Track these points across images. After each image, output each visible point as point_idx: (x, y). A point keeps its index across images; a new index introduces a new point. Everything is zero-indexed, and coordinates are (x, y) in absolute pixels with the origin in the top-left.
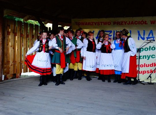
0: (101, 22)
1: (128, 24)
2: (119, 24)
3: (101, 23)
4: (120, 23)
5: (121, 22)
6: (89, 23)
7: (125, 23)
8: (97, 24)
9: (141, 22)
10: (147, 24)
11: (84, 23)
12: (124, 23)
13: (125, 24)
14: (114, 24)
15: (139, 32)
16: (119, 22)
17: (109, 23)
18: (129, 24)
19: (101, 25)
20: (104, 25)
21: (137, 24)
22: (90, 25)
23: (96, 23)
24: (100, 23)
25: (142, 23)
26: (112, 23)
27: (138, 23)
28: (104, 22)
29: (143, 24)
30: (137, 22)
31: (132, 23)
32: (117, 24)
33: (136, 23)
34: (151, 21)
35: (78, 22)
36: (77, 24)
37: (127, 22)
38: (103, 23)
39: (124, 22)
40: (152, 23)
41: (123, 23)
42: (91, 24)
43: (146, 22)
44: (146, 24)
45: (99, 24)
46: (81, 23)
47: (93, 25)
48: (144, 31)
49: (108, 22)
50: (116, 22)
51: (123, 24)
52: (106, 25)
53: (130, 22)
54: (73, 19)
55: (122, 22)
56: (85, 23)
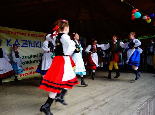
0: (17, 32)
3: (18, 33)
4: (33, 35)
6: (4, 31)
7: (37, 35)
8: (13, 33)
12: (35, 36)
13: (37, 36)
14: (29, 35)
16: (32, 35)
17: (25, 34)
19: (18, 34)
20: (20, 35)
23: (13, 32)
24: (17, 33)
26: (27, 35)
28: (20, 33)
31: (41, 36)
32: (31, 36)
33: (43, 36)
42: (7, 32)
45: (16, 34)
47: (10, 33)
49: (23, 33)
50: (30, 34)
52: (22, 35)
53: (39, 35)
55: (35, 35)
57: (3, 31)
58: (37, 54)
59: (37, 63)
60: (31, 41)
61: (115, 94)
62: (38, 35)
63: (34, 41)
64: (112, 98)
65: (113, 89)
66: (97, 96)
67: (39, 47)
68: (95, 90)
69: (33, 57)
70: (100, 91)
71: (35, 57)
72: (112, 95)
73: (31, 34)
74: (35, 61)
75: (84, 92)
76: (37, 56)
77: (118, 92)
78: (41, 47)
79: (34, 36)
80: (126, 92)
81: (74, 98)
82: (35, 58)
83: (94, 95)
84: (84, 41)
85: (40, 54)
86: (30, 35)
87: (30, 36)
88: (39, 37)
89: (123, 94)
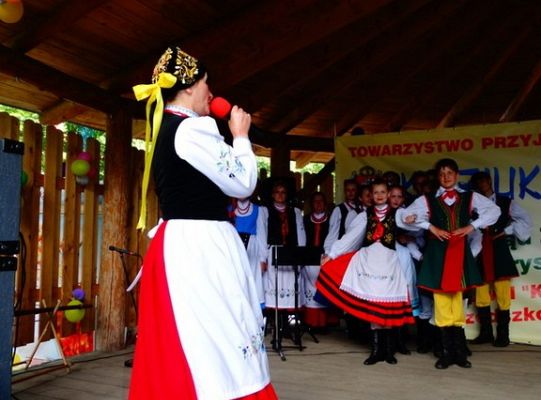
0: (436, 143)
2: (504, 146)
3: (439, 144)
4: (508, 142)
5: (509, 138)
6: (395, 146)
7: (526, 140)
8: (423, 148)
11: (379, 147)
12: (519, 141)
13: (526, 144)
16: (504, 139)
17: (467, 145)
19: (440, 150)
22: (400, 153)
23: (421, 144)
24: (436, 147)
28: (447, 142)
32: (497, 147)
35: (358, 147)
36: (356, 152)
37: (529, 136)
38: (444, 146)
39: (522, 137)
41: (517, 142)
42: (404, 149)
45: (432, 150)
46: (369, 147)
47: (411, 153)
49: (462, 140)
50: (493, 137)
51: (517, 145)
52: (456, 149)
53: (540, 136)
54: (339, 138)
55: (515, 138)
56: (382, 149)
57: (391, 149)
60: (496, 170)
62: (534, 138)
63: (512, 171)
67: (537, 196)
73: (497, 139)
79: (512, 145)
86: (491, 143)
87: (491, 149)
88: (538, 143)
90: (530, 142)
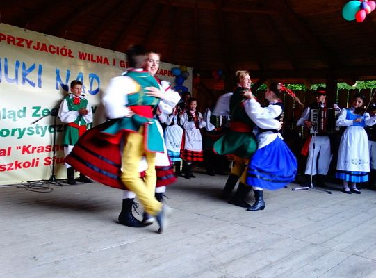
1: (34, 47)
2: (14, 44)
4: (17, 41)
5: (18, 38)
7: (29, 44)
9: (62, 49)
10: (72, 57)
12: (24, 43)
13: (29, 47)
15: (58, 72)
16: (14, 39)
18: (37, 49)
21: (54, 52)
25: (64, 52)
27: (56, 50)
29: (65, 55)
30: (54, 48)
31: (44, 48)
32: (9, 43)
33: (52, 49)
34: (79, 53)
37: (31, 42)
39: (26, 41)
40: (81, 58)
41: (22, 44)
43: (70, 52)
44: (70, 56)
48: (68, 70)
50: (6, 34)
51: (23, 46)
53: (38, 44)
55: (21, 40)
58: (25, 108)
59: (18, 138)
60: (6, 60)
61: (289, 257)
62: (34, 44)
64: (281, 271)
65: (280, 240)
66: (231, 262)
67: (33, 84)
68: (225, 241)
69: (9, 117)
70: (239, 243)
71: (17, 117)
72: (280, 261)
73: (9, 37)
74: (14, 131)
75: (188, 244)
76: (24, 116)
77: (298, 253)
78: (40, 86)
79: (19, 44)
80: (324, 254)
81: (156, 266)
82: (15, 120)
83: (222, 258)
84: (186, 79)
85: (34, 108)
86: (4, 38)
87: (4, 43)
88: (36, 48)
89: (315, 258)
90: (32, 46)
